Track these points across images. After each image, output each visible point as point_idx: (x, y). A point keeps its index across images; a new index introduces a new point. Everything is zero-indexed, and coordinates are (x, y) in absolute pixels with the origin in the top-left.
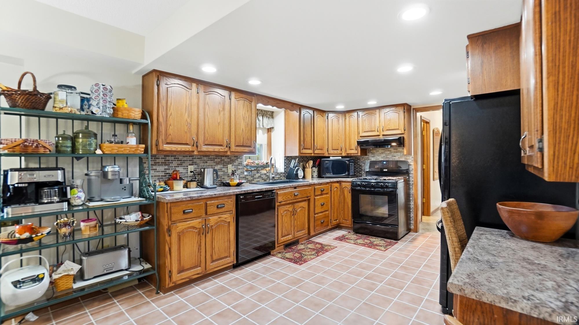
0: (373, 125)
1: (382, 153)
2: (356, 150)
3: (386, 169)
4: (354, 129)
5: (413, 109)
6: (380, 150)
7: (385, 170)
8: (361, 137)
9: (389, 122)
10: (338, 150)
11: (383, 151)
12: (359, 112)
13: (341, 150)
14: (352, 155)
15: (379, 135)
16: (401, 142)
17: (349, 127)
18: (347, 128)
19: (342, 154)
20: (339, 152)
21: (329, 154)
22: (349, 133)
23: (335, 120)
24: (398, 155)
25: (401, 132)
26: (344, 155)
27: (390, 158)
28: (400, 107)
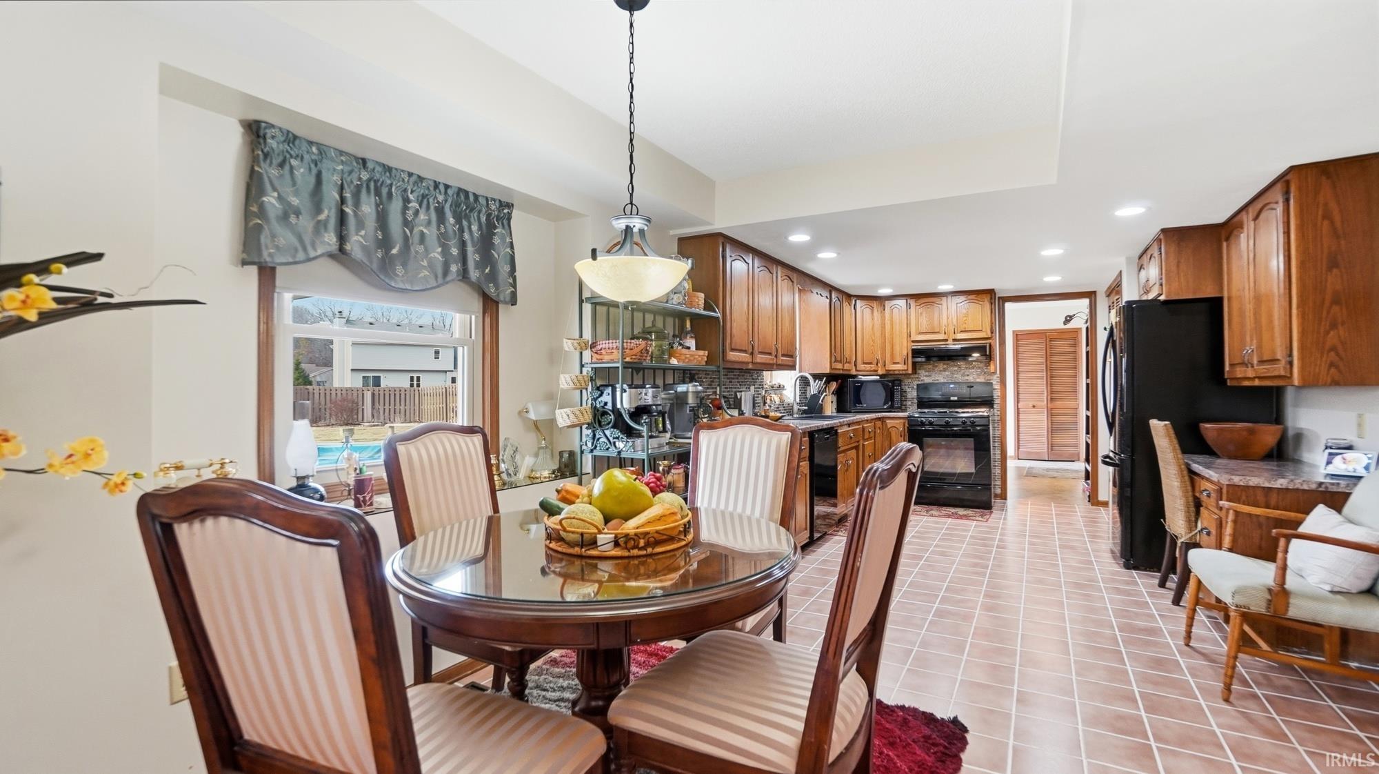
0: (936, 322)
1: (945, 370)
2: (905, 364)
3: (955, 396)
4: (900, 329)
5: (999, 298)
6: (941, 365)
7: (952, 398)
8: (913, 341)
9: (965, 318)
10: (871, 363)
11: (945, 366)
12: (908, 300)
13: (877, 364)
14: (897, 372)
15: (946, 340)
16: (986, 352)
17: (892, 324)
18: (888, 327)
19: (877, 371)
20: (873, 367)
21: (857, 370)
22: (892, 334)
23: (868, 311)
24: (972, 373)
25: (987, 334)
26: (880, 372)
27: (959, 377)
28: (985, 295)
